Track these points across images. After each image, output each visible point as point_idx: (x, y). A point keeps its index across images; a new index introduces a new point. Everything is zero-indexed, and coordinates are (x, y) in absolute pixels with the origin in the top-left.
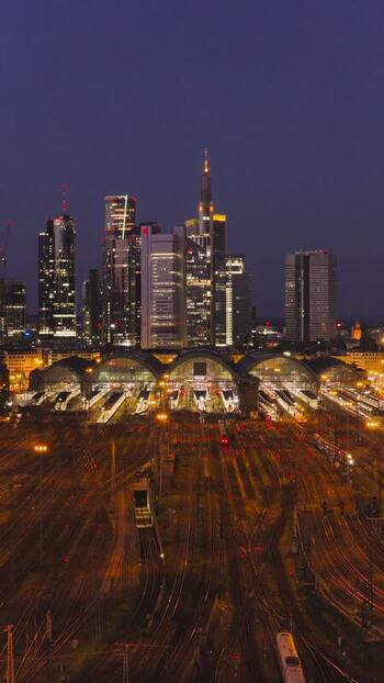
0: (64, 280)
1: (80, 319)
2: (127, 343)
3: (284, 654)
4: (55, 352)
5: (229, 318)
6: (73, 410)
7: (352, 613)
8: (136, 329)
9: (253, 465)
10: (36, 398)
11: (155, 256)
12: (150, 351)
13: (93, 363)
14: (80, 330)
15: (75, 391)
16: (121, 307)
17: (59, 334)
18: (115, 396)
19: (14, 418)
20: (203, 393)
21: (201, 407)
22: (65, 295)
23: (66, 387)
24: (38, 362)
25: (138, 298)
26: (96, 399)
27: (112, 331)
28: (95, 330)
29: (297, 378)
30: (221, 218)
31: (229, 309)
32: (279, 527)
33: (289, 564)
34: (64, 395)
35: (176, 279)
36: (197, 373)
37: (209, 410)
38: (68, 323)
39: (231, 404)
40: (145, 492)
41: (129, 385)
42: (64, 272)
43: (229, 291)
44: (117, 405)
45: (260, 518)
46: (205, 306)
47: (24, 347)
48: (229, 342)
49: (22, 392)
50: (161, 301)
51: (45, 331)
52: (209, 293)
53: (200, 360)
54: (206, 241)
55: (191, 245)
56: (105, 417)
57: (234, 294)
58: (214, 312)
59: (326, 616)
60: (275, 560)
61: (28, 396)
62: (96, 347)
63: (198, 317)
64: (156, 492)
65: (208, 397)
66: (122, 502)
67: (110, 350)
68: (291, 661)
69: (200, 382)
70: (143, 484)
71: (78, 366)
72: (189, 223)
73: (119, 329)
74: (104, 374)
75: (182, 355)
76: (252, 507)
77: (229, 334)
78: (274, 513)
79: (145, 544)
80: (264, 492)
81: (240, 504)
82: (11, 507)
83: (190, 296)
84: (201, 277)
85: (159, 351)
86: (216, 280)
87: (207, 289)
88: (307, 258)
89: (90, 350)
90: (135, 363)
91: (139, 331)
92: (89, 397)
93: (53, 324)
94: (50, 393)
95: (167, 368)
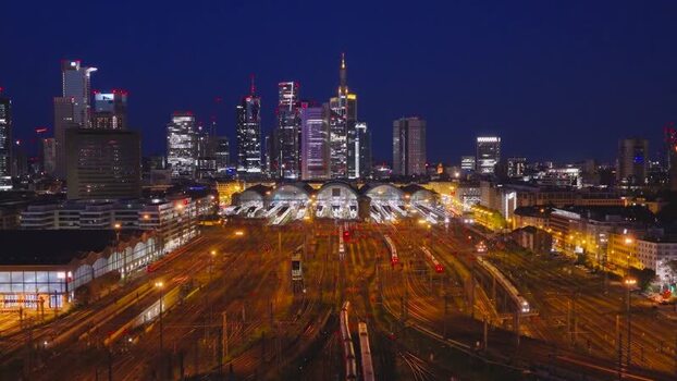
0: (253, 136)
1: (264, 161)
2: (293, 177)
3: (361, 331)
4: (248, 182)
5: (357, 160)
6: (259, 216)
7: (398, 315)
8: (299, 168)
9: (362, 248)
10: (236, 210)
11: (311, 122)
12: (307, 181)
13: (270, 189)
14: (263, 168)
15: (259, 205)
16: (288, 154)
17: (250, 171)
18: (284, 209)
19: (223, 221)
20: (338, 207)
21: (336, 215)
22: (253, 146)
23: (254, 204)
24: (237, 188)
25: (300, 147)
26: (273, 210)
27: (283, 169)
28: (273, 168)
29: (397, 198)
30: (353, 97)
31: (357, 155)
32: (370, 279)
33: (373, 296)
34: (253, 208)
35: (323, 136)
36: (334, 195)
37: (341, 217)
38: (255, 164)
39: (354, 214)
40: (298, 262)
41: (294, 202)
42: (253, 132)
43: (357, 144)
44: (285, 214)
45: (360, 274)
46: (342, 153)
47: (228, 179)
48: (357, 176)
49: (227, 206)
50: (314, 150)
51: (241, 169)
52: (345, 145)
53: (338, 187)
54: (343, 111)
55: (333, 114)
56: (278, 220)
57: (360, 146)
58: (348, 157)
59: (385, 317)
60: (365, 295)
61: (231, 209)
62: (273, 179)
63: (338, 160)
64: (304, 261)
65: (341, 210)
66: (285, 267)
67: (282, 181)
68: (363, 334)
69: (336, 201)
70: (298, 257)
71: (261, 191)
72: (333, 100)
73: (287, 168)
74: (277, 196)
75: (325, 183)
76: (357, 269)
77: (357, 170)
78: (369, 272)
79: (296, 287)
80: (366, 261)
81: (351, 267)
82: (222, 269)
83: (333, 146)
84: (339, 135)
85: (313, 181)
86: (349, 136)
87: (343, 142)
88: (407, 123)
89: (269, 181)
90: (297, 189)
91: (300, 169)
92: (269, 209)
93: (246, 164)
94: (245, 207)
95: (316, 192)
